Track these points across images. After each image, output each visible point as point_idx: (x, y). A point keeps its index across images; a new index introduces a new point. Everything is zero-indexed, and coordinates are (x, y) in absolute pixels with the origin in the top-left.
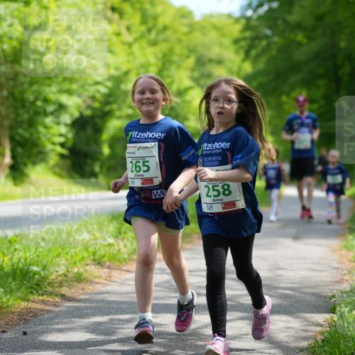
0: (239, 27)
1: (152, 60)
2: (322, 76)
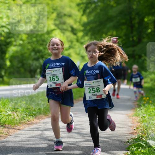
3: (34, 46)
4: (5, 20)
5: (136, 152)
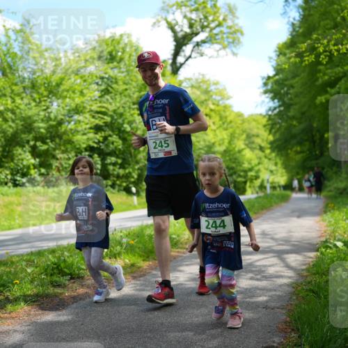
0: (265, 119)
1: (225, 137)
2: (306, 140)
3: (227, 164)
4: (202, 143)
5: (325, 253)
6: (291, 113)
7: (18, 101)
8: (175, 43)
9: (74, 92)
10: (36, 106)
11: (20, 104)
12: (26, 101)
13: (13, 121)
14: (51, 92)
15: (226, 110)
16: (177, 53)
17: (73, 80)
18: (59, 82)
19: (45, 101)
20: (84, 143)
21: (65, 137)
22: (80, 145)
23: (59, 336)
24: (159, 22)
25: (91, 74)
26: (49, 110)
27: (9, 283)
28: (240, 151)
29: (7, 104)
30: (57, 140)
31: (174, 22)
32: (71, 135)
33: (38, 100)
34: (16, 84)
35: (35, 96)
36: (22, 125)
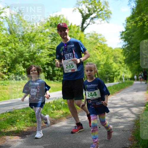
3: (106, 69)
4: (95, 61)
6: (133, 47)
7: (17, 44)
8: (82, 18)
9: (40, 40)
10: (24, 46)
11: (18, 46)
12: (20, 44)
13: (15, 53)
14: (30, 40)
15: (105, 46)
16: (83, 23)
17: (40, 35)
18: (34, 36)
19: (28, 44)
20: (45, 62)
21: (37, 59)
22: (43, 62)
23: (36, 143)
24: (75, 9)
25: (47, 32)
26: (30, 48)
27: (15, 121)
28: (111, 64)
29: (12, 46)
30: (34, 61)
31: (82, 9)
32: (39, 58)
33: (25, 44)
34: (16, 38)
35: (24, 42)
36: (19, 55)
